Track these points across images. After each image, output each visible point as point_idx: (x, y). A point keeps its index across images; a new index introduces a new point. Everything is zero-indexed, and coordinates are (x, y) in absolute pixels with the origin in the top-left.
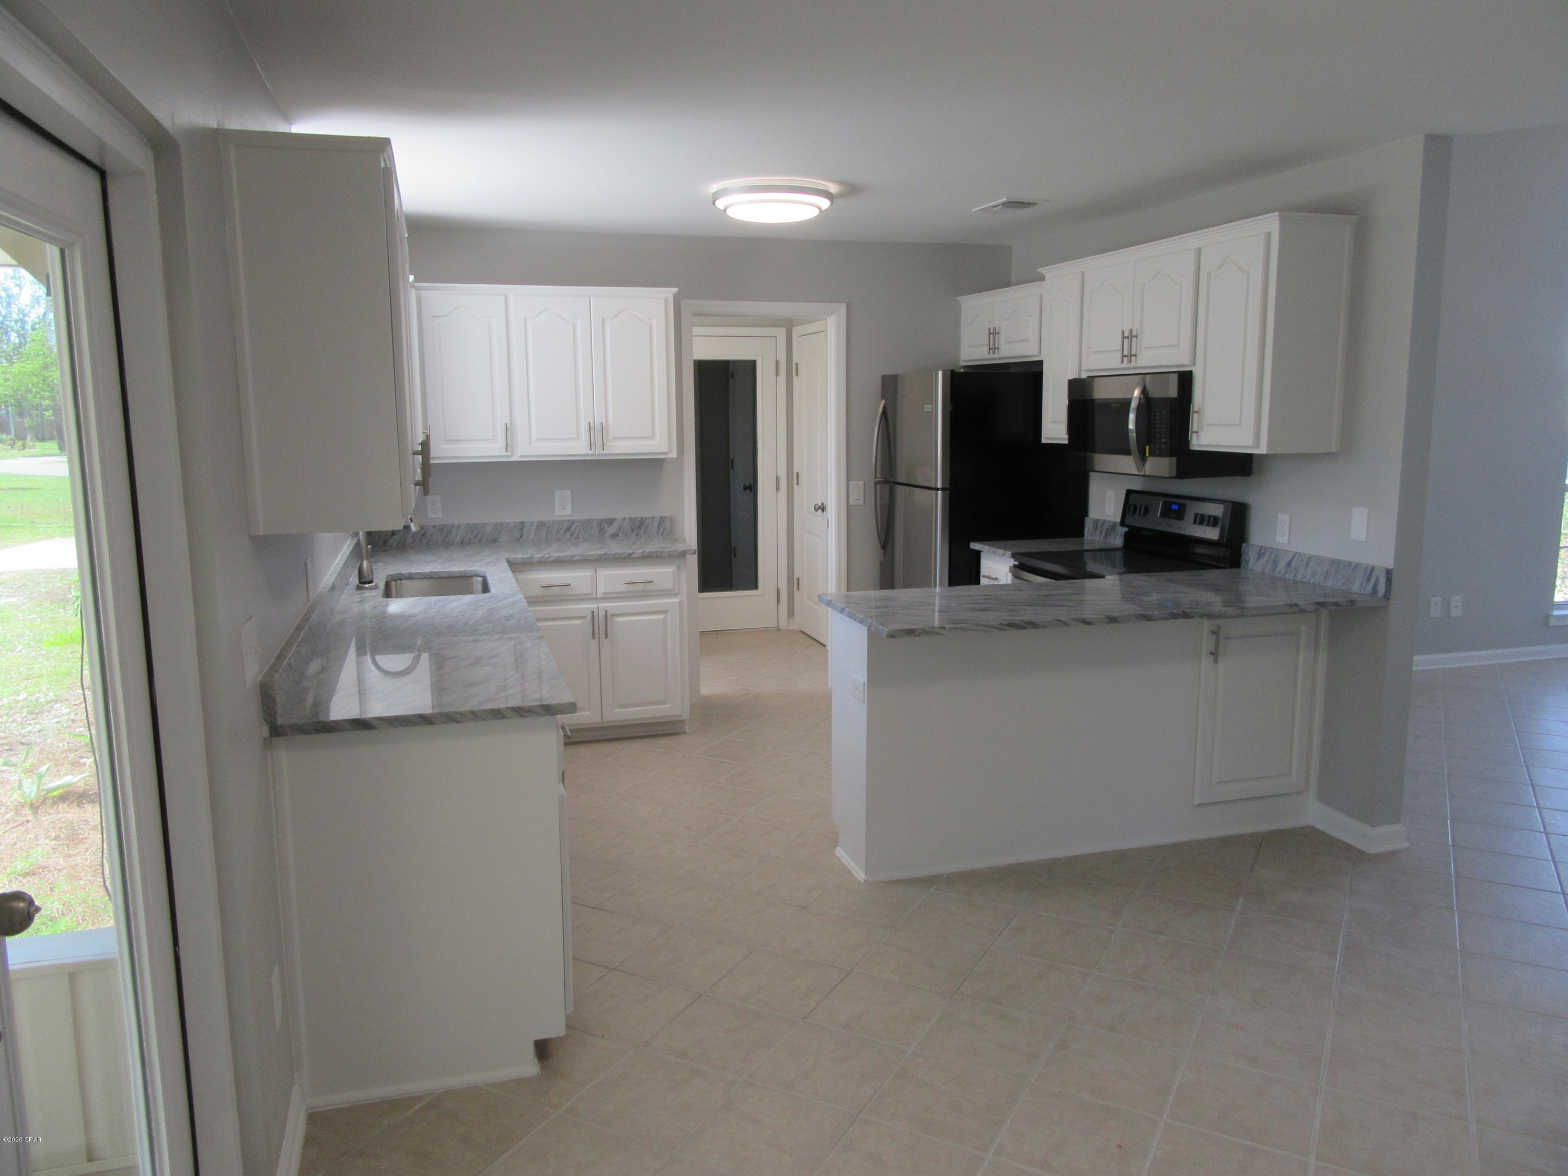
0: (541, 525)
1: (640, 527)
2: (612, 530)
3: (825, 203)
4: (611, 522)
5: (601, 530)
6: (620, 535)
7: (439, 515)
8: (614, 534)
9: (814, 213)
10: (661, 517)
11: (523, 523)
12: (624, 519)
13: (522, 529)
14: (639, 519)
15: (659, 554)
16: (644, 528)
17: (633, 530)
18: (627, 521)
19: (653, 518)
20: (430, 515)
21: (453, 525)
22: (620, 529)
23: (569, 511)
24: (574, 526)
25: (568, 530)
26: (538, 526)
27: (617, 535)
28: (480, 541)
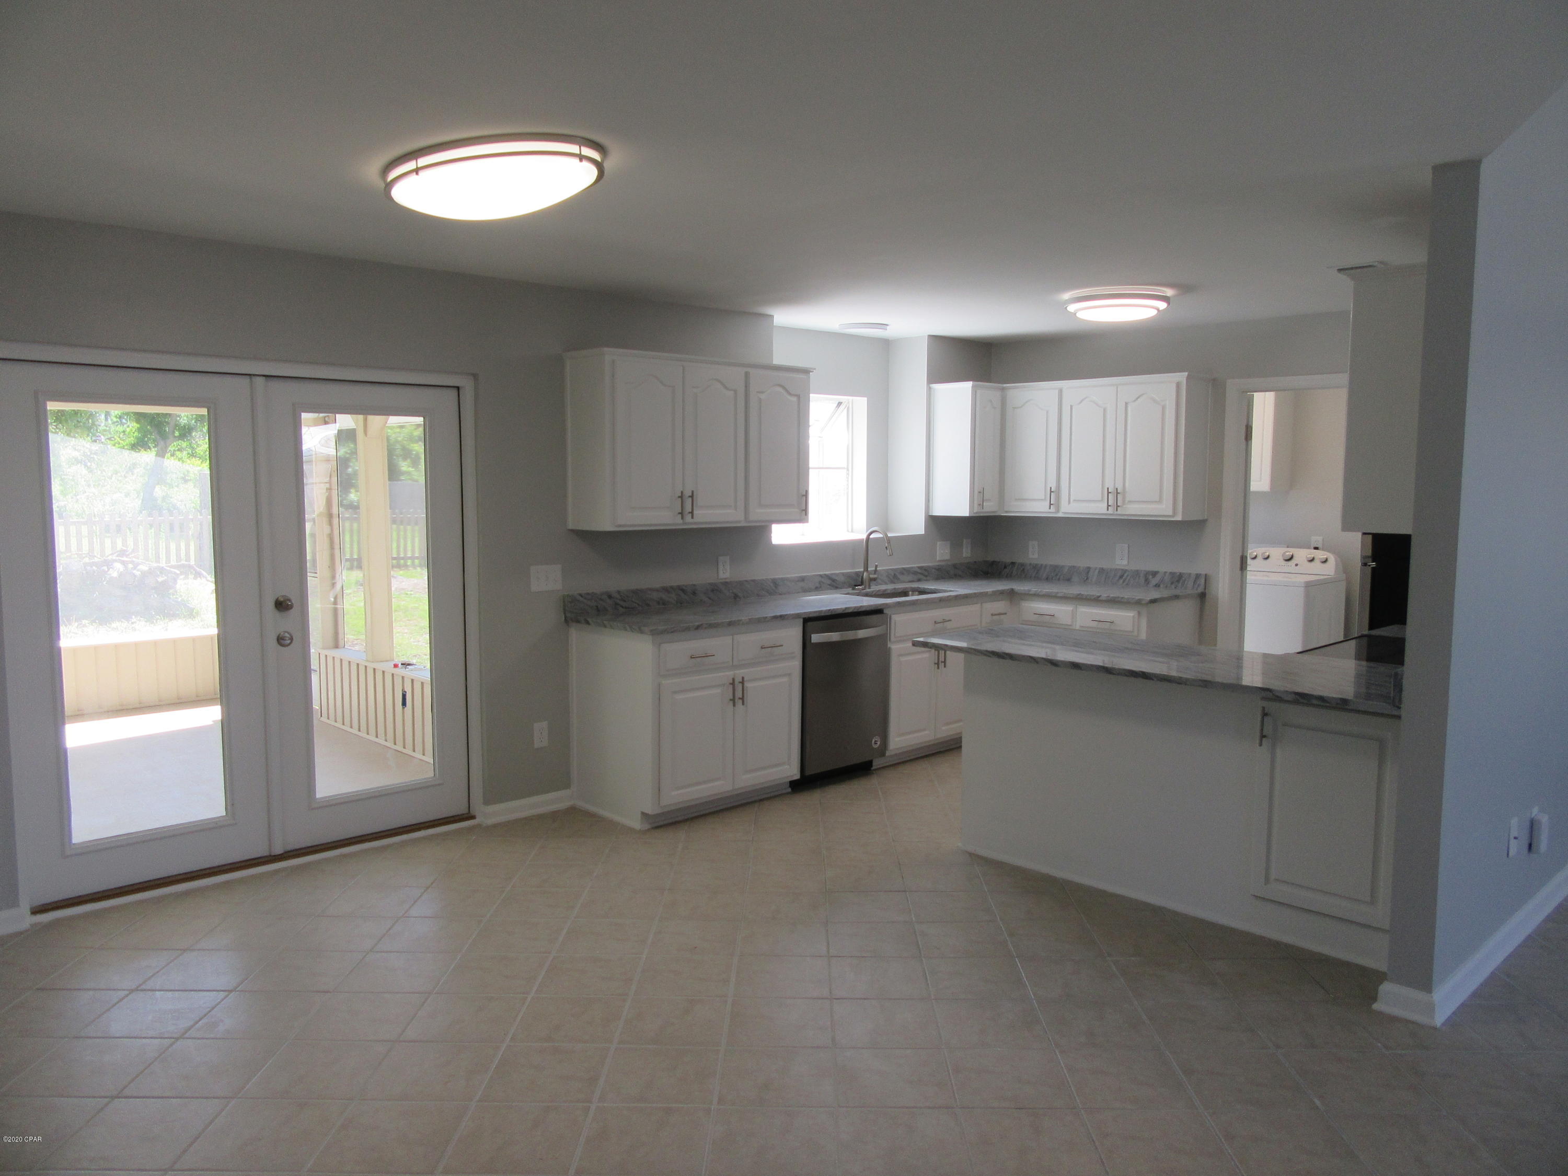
0: (1102, 570)
1: (1178, 581)
2: (1154, 581)
3: (1162, 305)
4: (1155, 574)
5: (1147, 581)
6: (1161, 586)
7: (1036, 556)
8: (1157, 584)
9: (1153, 313)
10: (1197, 574)
11: (1089, 568)
12: (1165, 572)
13: (1088, 572)
14: (1178, 574)
16: (1181, 582)
17: (1172, 583)
18: (1167, 574)
19: (1190, 574)
20: (1031, 556)
21: (1042, 565)
22: (1162, 581)
23: (1125, 562)
24: (1126, 575)
25: (1121, 577)
26: (1099, 572)
27: (1159, 586)
28: (1059, 579)
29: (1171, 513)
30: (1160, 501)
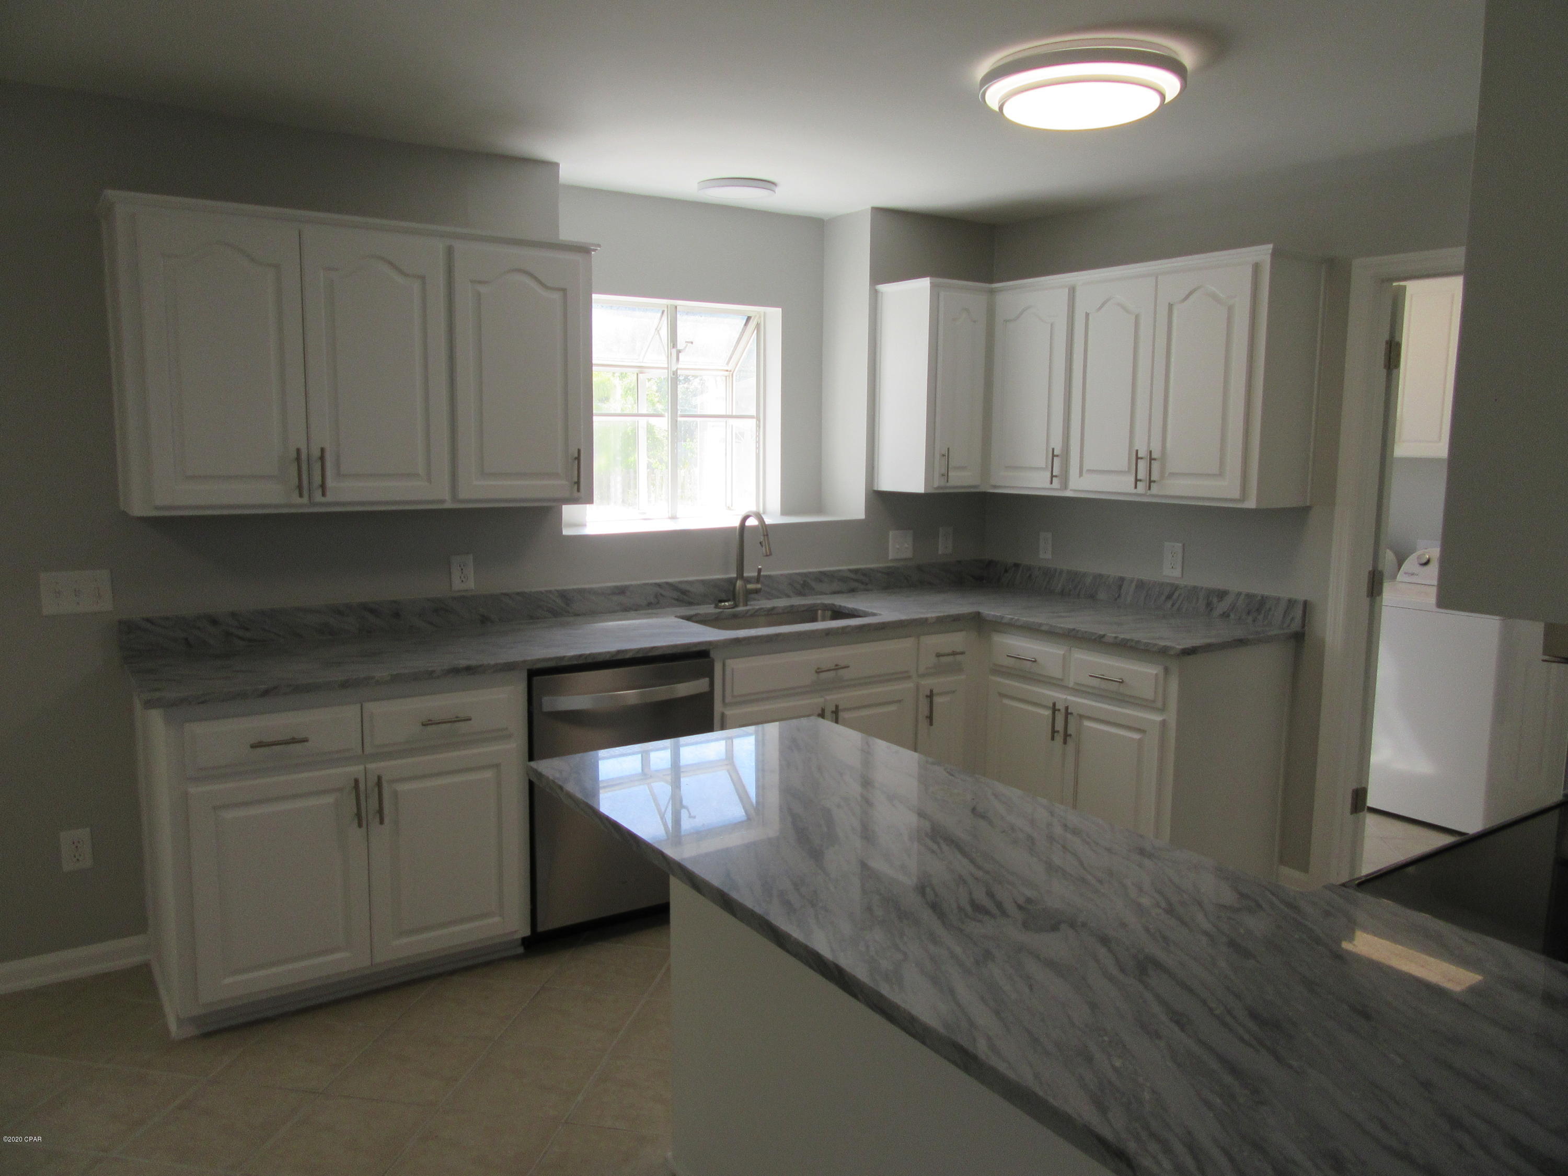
0: (1141, 585)
1: (1258, 610)
2: (1222, 607)
4: (1222, 594)
5: (1209, 605)
6: (1232, 616)
7: (1049, 556)
8: (1224, 613)
10: (1290, 601)
11: (1122, 579)
12: (1239, 594)
13: (1120, 587)
14: (1259, 598)
15: (1133, 644)
16: (1263, 612)
17: (1249, 613)
18: (1242, 597)
19: (1279, 599)
20: (1041, 556)
21: (1056, 570)
22: (1233, 607)
23: (1177, 573)
24: (1176, 594)
25: (1169, 597)
26: (1137, 587)
27: (1228, 616)
28: (1079, 595)
29: (1236, 494)
30: (1221, 474)
